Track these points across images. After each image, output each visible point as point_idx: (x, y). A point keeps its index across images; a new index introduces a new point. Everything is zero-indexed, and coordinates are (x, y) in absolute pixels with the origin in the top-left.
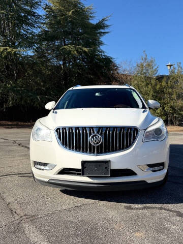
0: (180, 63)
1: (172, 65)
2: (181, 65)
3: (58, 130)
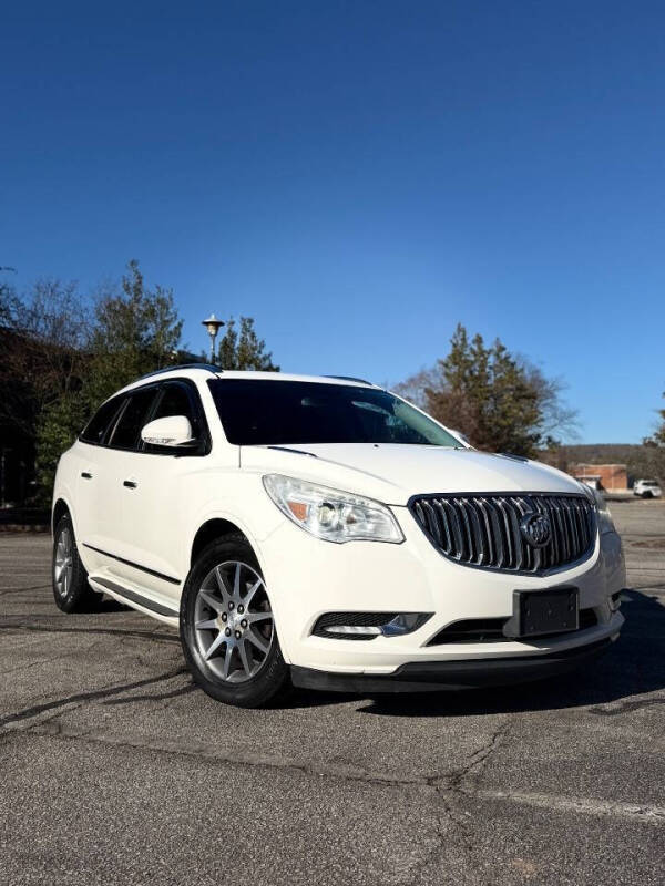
0: (251, 321)
1: (221, 324)
2: (254, 327)
3: (415, 504)
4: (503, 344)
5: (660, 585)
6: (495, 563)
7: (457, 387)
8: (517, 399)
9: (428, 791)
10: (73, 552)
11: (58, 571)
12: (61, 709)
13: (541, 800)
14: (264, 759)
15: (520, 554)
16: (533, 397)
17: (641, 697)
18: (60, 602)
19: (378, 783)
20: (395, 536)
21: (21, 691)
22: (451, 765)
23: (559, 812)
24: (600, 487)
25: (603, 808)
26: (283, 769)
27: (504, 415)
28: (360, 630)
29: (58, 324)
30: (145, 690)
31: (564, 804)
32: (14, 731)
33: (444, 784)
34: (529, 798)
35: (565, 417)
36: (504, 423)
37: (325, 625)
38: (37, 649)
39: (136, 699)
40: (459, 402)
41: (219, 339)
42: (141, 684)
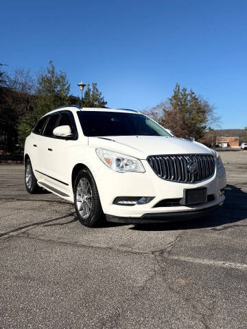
0: (96, 84)
1: (84, 85)
2: (97, 87)
3: (149, 159)
4: (193, 91)
5: (245, 184)
6: (177, 179)
7: (175, 108)
8: (198, 113)
9: (152, 256)
10: (32, 173)
11: (27, 179)
12: (29, 228)
13: (190, 260)
14: (98, 245)
15: (186, 176)
16: (204, 112)
17: (231, 224)
18: (28, 190)
19: (136, 253)
20: (142, 170)
21: (14, 222)
22: (161, 247)
23: (196, 263)
24: (228, 145)
25: (211, 262)
26: (104, 248)
27: (193, 119)
28: (130, 203)
29: (24, 86)
30: (57, 222)
31: (198, 261)
32: (13, 236)
33: (157, 254)
34: (186, 259)
35: (216, 120)
36: (193, 122)
37: (117, 201)
38: (20, 207)
39: (55, 225)
40: (176, 114)
41: (84, 91)
42: (56, 219)
